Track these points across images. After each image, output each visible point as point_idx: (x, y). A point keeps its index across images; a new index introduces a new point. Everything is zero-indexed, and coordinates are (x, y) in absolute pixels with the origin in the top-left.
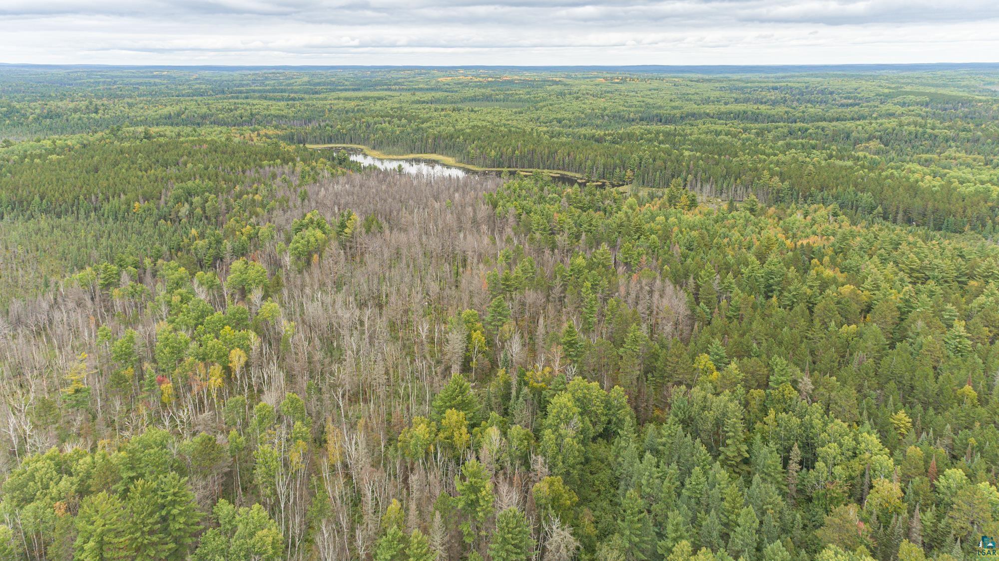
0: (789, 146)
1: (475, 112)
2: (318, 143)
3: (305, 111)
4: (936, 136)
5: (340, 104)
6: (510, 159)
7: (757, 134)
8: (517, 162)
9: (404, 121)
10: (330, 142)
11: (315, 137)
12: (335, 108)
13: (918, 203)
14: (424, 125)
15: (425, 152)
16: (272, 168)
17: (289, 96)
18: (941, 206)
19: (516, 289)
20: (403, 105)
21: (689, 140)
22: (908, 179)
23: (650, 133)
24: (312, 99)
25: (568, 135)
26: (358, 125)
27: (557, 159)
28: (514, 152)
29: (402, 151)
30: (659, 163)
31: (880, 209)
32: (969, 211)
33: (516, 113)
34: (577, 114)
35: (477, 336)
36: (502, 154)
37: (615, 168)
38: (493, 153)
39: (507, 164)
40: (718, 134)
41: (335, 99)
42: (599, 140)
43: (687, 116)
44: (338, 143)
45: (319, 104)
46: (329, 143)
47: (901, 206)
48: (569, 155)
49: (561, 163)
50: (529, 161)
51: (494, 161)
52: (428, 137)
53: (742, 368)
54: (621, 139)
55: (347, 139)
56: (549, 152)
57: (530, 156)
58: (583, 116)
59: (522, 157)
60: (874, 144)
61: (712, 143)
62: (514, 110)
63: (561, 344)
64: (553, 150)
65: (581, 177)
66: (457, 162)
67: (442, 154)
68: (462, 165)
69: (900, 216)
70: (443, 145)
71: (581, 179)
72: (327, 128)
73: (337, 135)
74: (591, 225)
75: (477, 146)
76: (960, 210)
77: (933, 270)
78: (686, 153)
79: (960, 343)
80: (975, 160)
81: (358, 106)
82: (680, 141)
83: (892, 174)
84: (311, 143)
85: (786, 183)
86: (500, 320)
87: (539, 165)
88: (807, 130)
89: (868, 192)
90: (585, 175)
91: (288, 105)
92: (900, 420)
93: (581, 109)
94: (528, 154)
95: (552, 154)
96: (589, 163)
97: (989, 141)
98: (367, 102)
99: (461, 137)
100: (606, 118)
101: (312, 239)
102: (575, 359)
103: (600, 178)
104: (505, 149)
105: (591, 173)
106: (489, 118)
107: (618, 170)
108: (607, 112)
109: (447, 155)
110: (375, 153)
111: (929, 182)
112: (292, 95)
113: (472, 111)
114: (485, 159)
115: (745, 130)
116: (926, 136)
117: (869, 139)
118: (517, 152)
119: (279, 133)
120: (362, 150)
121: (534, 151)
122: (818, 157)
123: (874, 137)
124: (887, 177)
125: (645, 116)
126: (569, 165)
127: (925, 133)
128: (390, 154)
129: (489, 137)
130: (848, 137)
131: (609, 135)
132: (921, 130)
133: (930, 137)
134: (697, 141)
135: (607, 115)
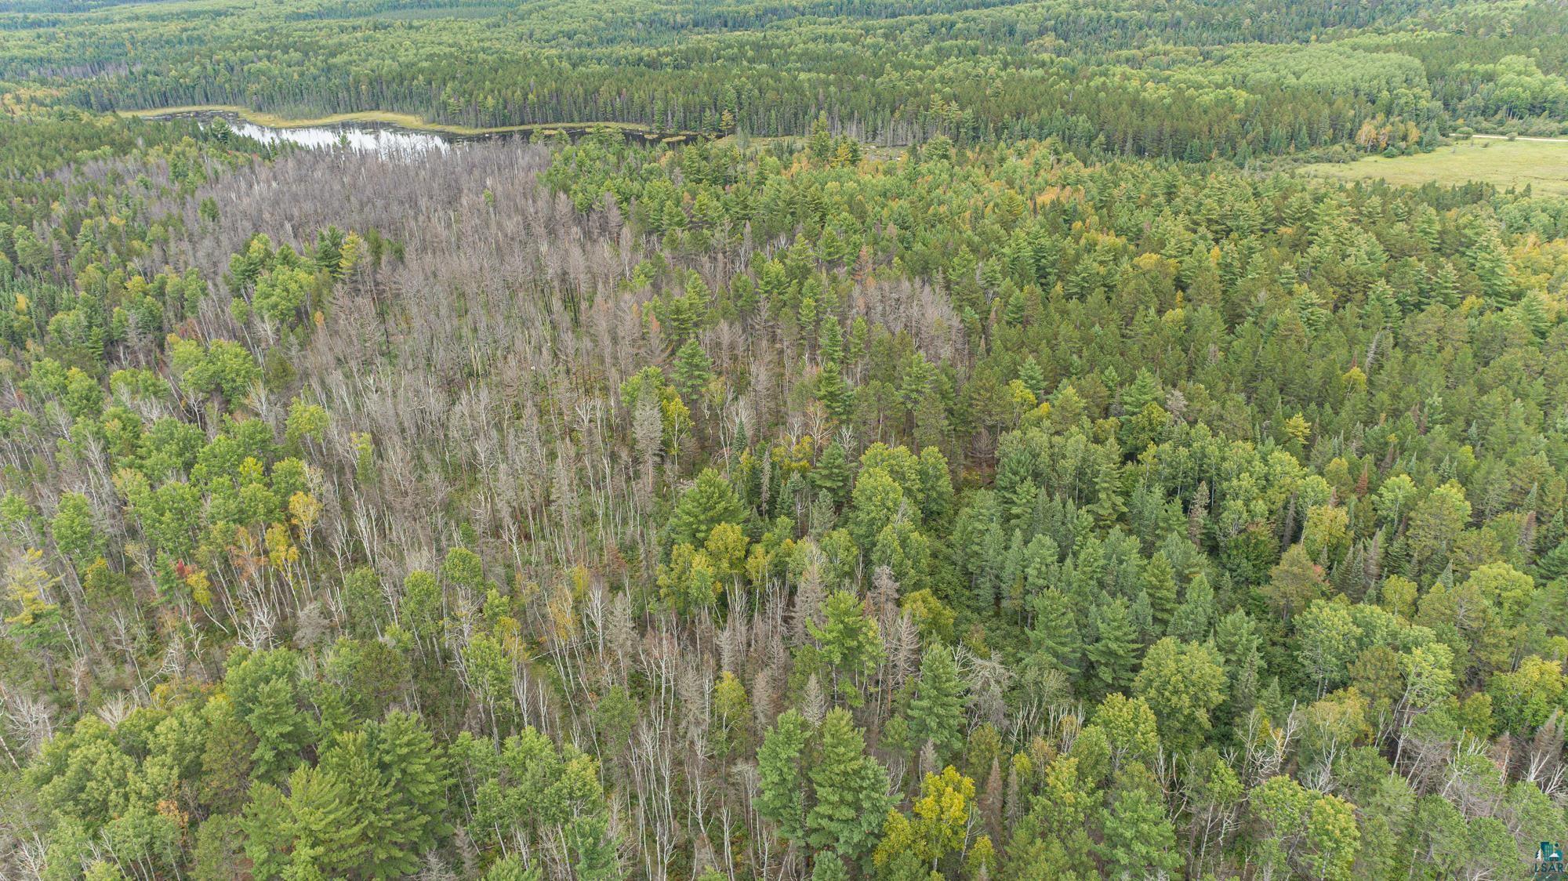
0: (941, 54)
1: (417, 29)
2: (143, 108)
3: (83, 46)
4: (1125, 22)
5: (148, 29)
6: (522, 109)
7: (886, 36)
8: (533, 113)
9: (295, 56)
10: (165, 103)
11: (133, 96)
12: (140, 36)
13: (1151, 123)
14: (339, 60)
15: (359, 110)
16: (101, 162)
17: (26, 18)
18: (1182, 125)
19: (696, 325)
20: (275, 23)
21: (793, 53)
22: (1125, 89)
23: (730, 46)
24: (78, 21)
25: (599, 60)
26: (209, 67)
27: (601, 102)
28: (525, 98)
29: (316, 111)
30: (770, 95)
31: (1102, 137)
32: (1216, 128)
33: (488, 26)
34: (591, 21)
35: (677, 406)
36: (505, 101)
37: (703, 110)
38: (490, 101)
39: (518, 120)
40: (830, 39)
41: (130, 19)
42: (653, 64)
43: (766, 13)
44: (182, 105)
45: (105, 30)
46: (163, 106)
47: (1130, 131)
48: (619, 94)
49: (609, 109)
50: (554, 110)
51: (494, 115)
52: (357, 82)
53: (1081, 392)
54: (687, 59)
55: (198, 94)
56: (586, 91)
57: (554, 101)
58: (602, 24)
59: (542, 104)
60: (1049, 40)
61: (829, 56)
62: (484, 22)
63: (820, 399)
64: (591, 88)
65: (647, 129)
66: (425, 123)
67: (393, 110)
68: (438, 127)
69: (1129, 145)
70: (388, 94)
71: (650, 133)
72: (150, 77)
73: (177, 90)
74: (746, 207)
75: (454, 91)
76: (1206, 129)
77: (1236, 217)
78: (802, 76)
79: (1312, 313)
80: (1187, 53)
81: (186, 30)
82: (779, 55)
83: (1104, 83)
84: (128, 108)
85: (969, 111)
86: (699, 377)
87: (571, 116)
88: (953, 25)
89: (1081, 113)
90: (654, 125)
91: (39, 37)
92: (1296, 427)
93: (595, 13)
94: (551, 98)
95: (592, 94)
96: (659, 105)
97: (1193, 23)
98: (196, 22)
99: (421, 77)
100: (640, 25)
101: (293, 287)
102: (844, 417)
103: (679, 128)
104: (509, 93)
105: (664, 121)
106: (446, 37)
107: (708, 113)
108: (638, 15)
109: (402, 111)
110: (263, 118)
111: (1152, 92)
112: (32, 16)
113: (411, 27)
114: (477, 112)
115: (867, 30)
116: (1113, 22)
117: (1041, 33)
118: (530, 96)
119: (54, 92)
120: (236, 115)
121: (558, 93)
122: (990, 66)
123: (1047, 29)
124: (1098, 90)
125: (700, 17)
126: (622, 111)
127: (1109, 17)
128: (295, 118)
129: (470, 73)
130: (1012, 32)
131: (667, 54)
132: (1104, 14)
133: (1117, 21)
134: (805, 53)
135: (640, 20)
